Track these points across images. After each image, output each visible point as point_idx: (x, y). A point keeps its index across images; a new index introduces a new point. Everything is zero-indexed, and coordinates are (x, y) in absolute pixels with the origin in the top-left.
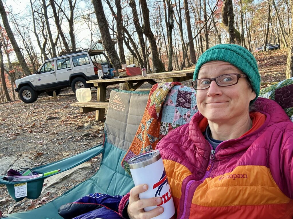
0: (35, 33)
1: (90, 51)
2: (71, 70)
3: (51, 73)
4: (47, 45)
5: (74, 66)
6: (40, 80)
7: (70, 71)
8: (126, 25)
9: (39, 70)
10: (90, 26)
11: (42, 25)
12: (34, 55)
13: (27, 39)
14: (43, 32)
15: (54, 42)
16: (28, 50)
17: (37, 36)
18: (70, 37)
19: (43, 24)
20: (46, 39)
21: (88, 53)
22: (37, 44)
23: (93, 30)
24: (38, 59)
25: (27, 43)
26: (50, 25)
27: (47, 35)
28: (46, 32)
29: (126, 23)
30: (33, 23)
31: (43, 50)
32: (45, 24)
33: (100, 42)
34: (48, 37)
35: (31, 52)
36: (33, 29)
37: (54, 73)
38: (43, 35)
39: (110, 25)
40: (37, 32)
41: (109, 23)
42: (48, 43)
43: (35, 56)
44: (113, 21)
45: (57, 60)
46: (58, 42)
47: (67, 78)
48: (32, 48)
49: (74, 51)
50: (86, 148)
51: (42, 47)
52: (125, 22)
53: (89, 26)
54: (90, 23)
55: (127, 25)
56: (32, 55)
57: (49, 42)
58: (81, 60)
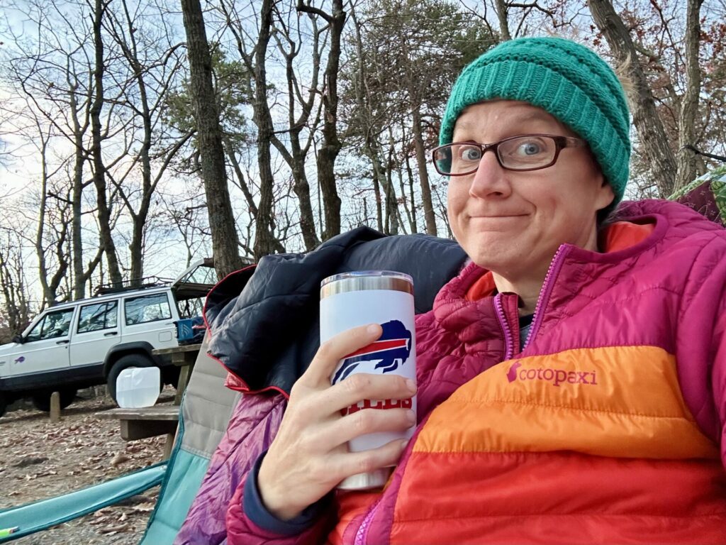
0: (39, 246)
1: (177, 285)
2: (115, 333)
3: (58, 343)
4: (63, 279)
5: (127, 324)
6: (21, 359)
7: (112, 336)
9: (24, 334)
11: (60, 228)
12: (23, 302)
13: (13, 263)
14: (59, 247)
15: (85, 271)
16: (9, 289)
17: (41, 253)
18: (130, 261)
19: (65, 227)
20: (64, 266)
21: (172, 289)
22: (38, 276)
24: (30, 315)
25: (10, 272)
26: (82, 231)
27: (68, 255)
28: (69, 248)
29: (282, 233)
30: (38, 224)
31: (50, 292)
32: (70, 227)
33: (208, 263)
34: (71, 261)
35: (16, 297)
36: (36, 238)
37: (66, 342)
38: (60, 254)
39: (240, 237)
40: (45, 244)
41: (239, 233)
42: (68, 274)
44: (248, 228)
45: (82, 307)
46: (97, 272)
47: (100, 358)
48: (21, 287)
51: (49, 282)
52: (280, 231)
53: (185, 235)
54: (190, 230)
55: (285, 238)
56: (17, 304)
57: (72, 271)
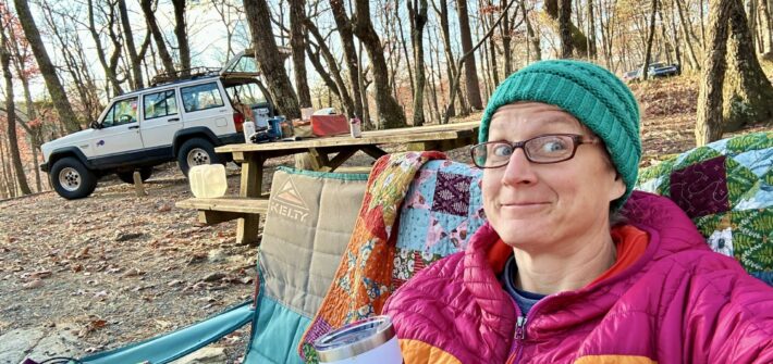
0: (92, 29)
1: (224, 75)
2: (177, 120)
3: (130, 128)
4: (120, 59)
5: (187, 111)
6: (102, 143)
7: (175, 122)
8: (313, 13)
9: (99, 121)
10: (226, 14)
11: (108, 10)
12: (90, 82)
13: (72, 44)
14: (111, 28)
15: (138, 51)
16: (75, 70)
17: (96, 37)
18: (176, 40)
19: (112, 9)
20: (118, 46)
21: (221, 79)
22: (97, 56)
23: (233, 24)
24: (98, 92)
25: (73, 54)
26: (129, 13)
27: (120, 36)
28: (119, 29)
29: (313, 8)
30: (87, 7)
31: (111, 71)
32: (116, 8)
33: (249, 54)
34: (123, 41)
35: (82, 76)
36: (88, 20)
37: (137, 127)
38: (112, 35)
39: (274, 14)
40: (98, 27)
41: (272, 10)
42: (123, 54)
43: (92, 86)
44: (280, 4)
45: (144, 96)
46: (149, 52)
47: (168, 141)
48: (84, 67)
49: (187, 75)
50: (212, 310)
51: (109, 64)
52: (310, 7)
53: (222, 15)
54: (226, 8)
55: (316, 15)
56: (85, 82)
57: (125, 52)
58: (203, 97)
